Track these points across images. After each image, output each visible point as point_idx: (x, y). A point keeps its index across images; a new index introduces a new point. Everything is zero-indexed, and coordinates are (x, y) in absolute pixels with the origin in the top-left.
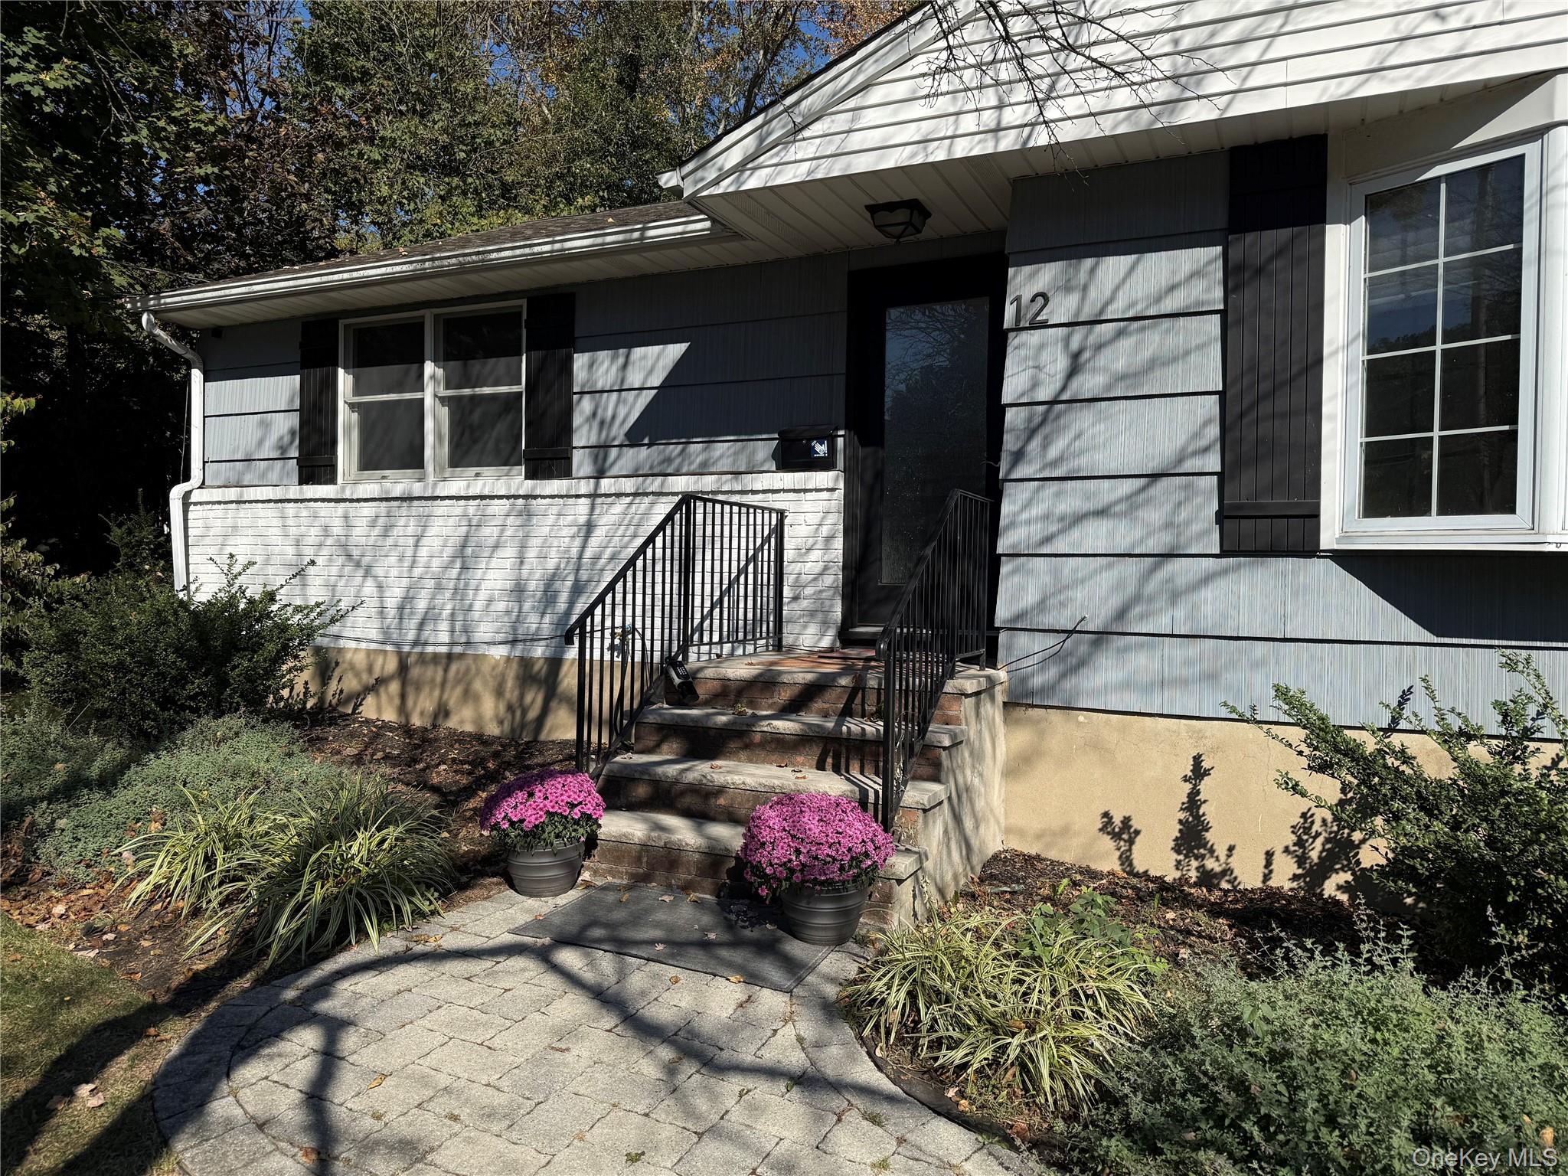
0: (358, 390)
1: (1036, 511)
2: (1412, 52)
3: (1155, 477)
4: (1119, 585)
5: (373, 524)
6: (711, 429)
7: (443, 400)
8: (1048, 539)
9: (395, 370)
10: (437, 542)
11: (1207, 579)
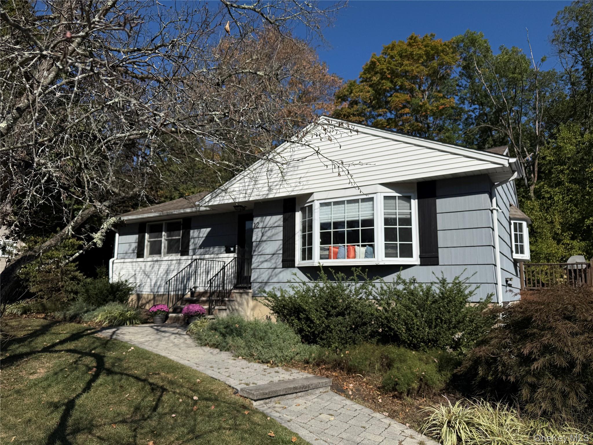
0: (150, 238)
1: (257, 261)
2: (297, 188)
3: (274, 254)
4: (268, 274)
5: (150, 266)
6: (214, 246)
7: (166, 240)
8: (258, 266)
9: (157, 234)
10: (162, 270)
11: (280, 272)
